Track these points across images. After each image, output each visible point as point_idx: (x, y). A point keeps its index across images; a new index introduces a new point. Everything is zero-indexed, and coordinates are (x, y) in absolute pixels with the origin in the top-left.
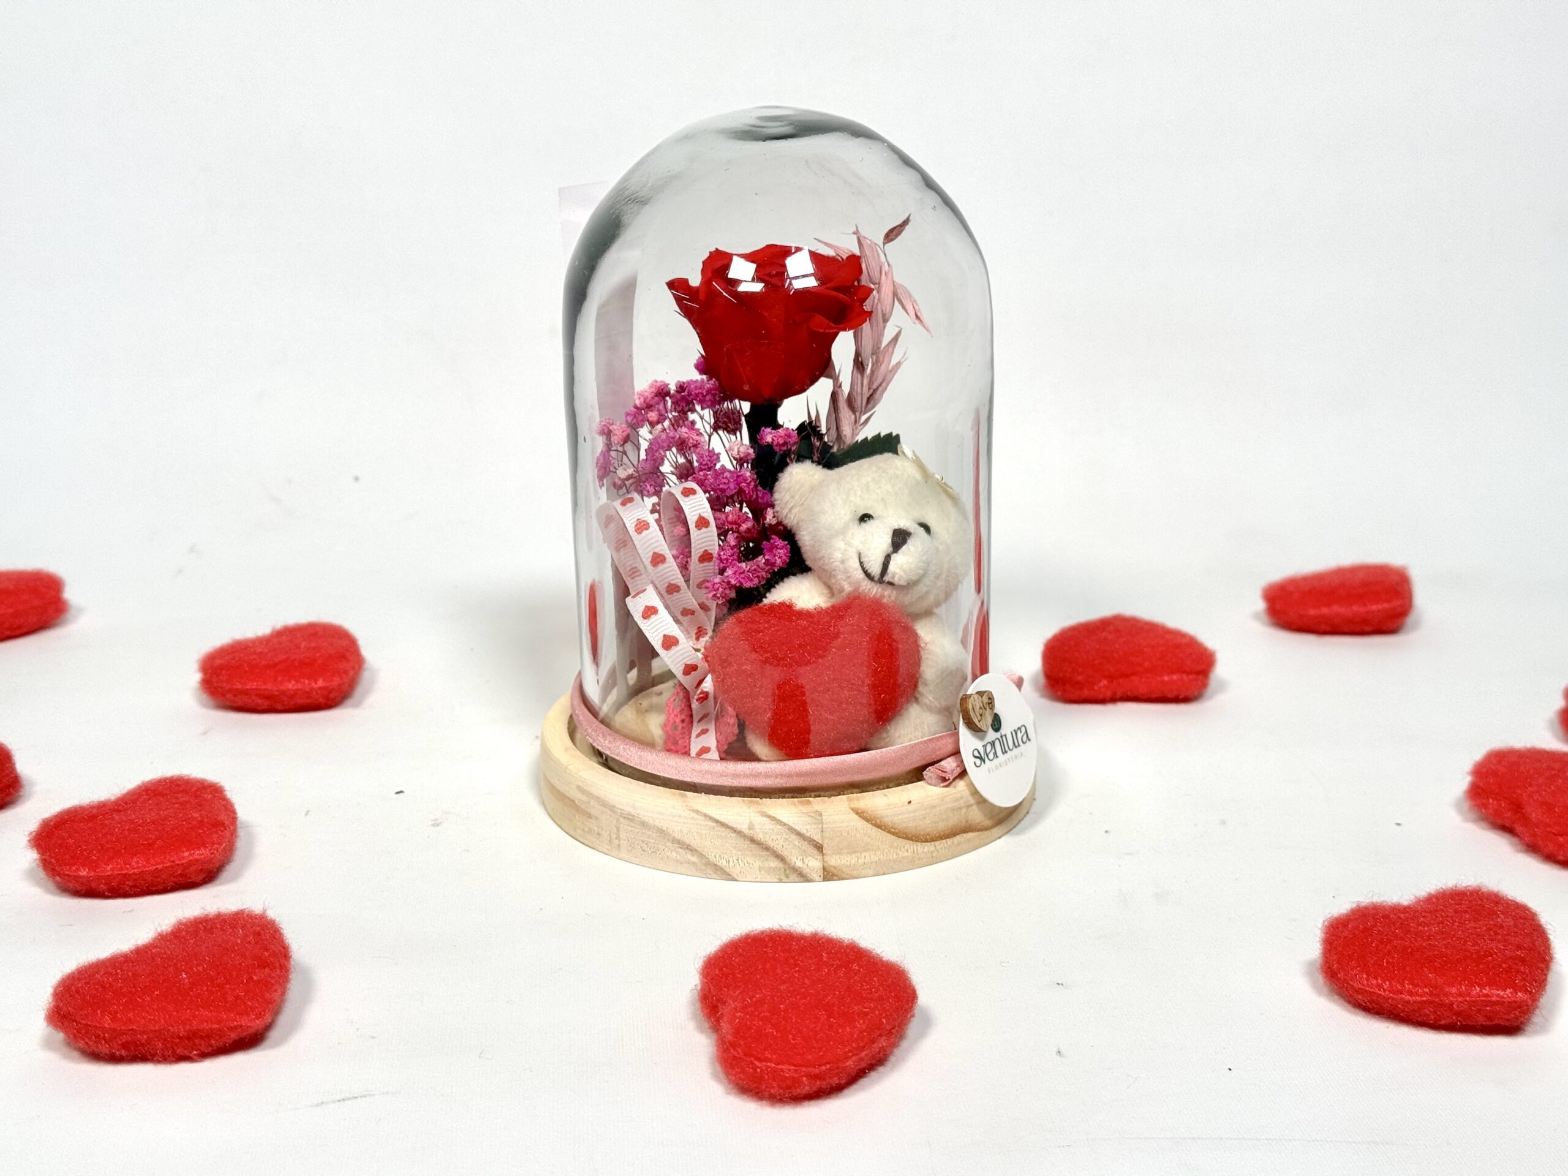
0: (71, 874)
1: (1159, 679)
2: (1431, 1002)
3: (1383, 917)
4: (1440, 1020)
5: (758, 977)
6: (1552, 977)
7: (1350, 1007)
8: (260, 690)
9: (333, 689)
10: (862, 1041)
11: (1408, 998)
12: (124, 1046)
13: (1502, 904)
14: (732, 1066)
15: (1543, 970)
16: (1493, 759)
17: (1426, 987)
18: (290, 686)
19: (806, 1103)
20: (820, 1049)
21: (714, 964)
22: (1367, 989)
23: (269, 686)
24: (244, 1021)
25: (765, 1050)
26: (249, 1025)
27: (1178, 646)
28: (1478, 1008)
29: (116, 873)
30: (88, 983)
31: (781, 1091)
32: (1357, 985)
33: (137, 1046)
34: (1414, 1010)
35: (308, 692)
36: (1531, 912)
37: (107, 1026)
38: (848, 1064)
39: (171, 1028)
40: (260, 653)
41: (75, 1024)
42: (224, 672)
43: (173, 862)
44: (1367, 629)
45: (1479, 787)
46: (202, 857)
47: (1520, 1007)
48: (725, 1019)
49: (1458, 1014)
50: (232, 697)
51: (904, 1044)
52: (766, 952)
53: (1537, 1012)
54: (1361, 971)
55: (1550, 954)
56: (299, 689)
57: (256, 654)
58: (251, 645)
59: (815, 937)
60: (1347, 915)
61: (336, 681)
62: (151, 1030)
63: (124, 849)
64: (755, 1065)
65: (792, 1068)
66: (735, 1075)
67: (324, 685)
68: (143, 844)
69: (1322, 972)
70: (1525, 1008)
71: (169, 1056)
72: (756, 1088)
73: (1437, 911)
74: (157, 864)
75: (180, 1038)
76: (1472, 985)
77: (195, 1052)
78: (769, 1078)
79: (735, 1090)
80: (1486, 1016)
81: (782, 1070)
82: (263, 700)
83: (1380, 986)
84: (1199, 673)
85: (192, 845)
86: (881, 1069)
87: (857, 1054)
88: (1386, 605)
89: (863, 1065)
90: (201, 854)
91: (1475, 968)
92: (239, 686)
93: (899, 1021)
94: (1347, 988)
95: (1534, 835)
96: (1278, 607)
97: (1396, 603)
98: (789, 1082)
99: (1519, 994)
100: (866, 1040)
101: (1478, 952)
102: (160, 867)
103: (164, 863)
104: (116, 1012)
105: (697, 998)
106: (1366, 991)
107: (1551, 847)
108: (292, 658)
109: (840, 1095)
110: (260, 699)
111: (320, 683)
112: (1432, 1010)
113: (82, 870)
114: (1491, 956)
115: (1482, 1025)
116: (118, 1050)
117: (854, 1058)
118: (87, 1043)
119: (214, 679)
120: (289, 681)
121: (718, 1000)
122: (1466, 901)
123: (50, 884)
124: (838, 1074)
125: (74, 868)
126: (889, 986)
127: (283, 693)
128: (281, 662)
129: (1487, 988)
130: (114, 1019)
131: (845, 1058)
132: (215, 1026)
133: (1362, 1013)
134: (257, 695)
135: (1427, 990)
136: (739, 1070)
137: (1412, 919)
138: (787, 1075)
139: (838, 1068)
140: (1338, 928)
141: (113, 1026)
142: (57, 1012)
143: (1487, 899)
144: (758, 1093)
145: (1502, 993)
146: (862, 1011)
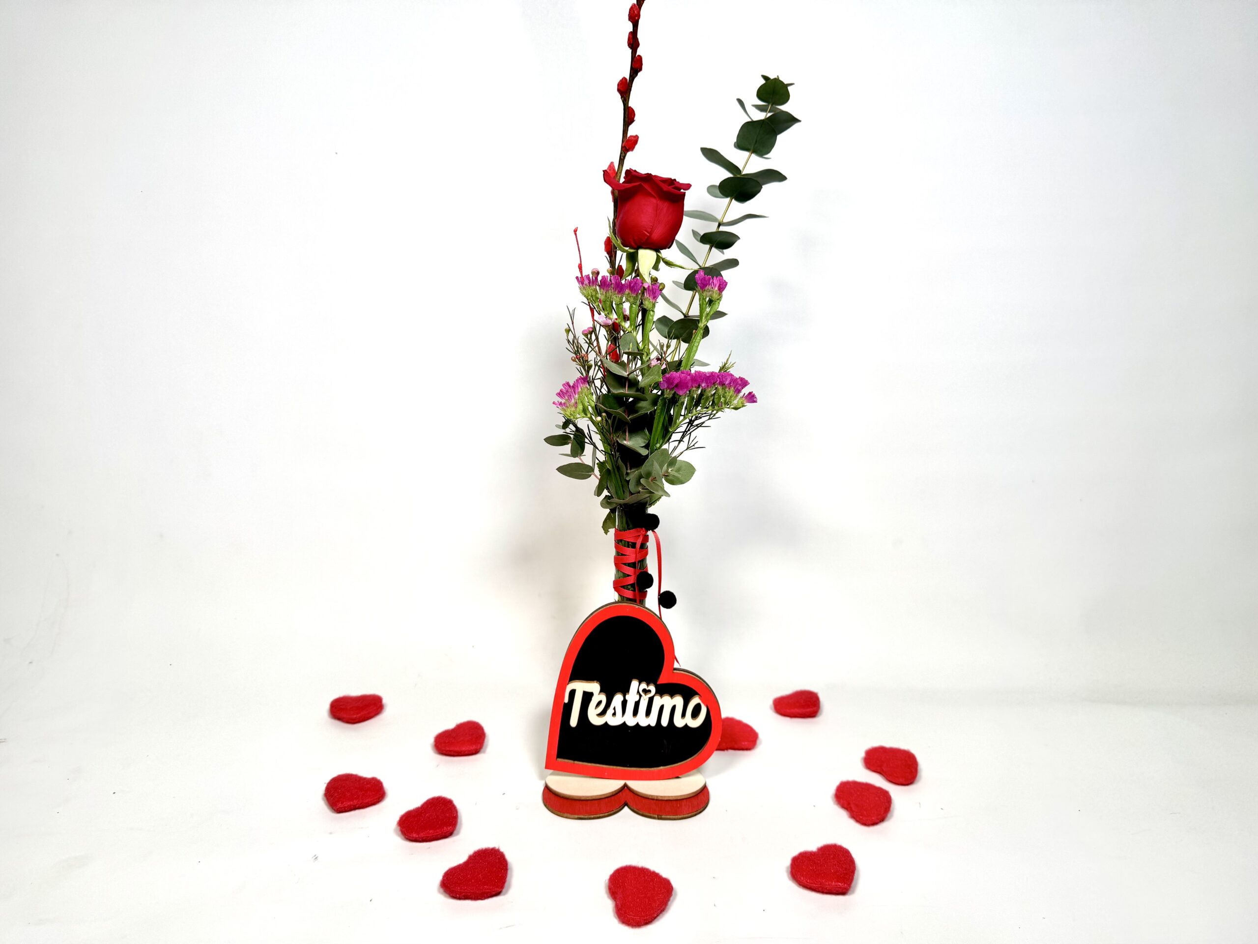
0: (412, 834)
3: (808, 857)
7: (798, 886)
9: (476, 747)
13: (842, 850)
16: (842, 785)
19: (641, 927)
21: (613, 878)
23: (458, 748)
26: (497, 887)
27: (748, 730)
31: (635, 922)
32: (800, 878)
36: (850, 853)
39: (477, 891)
41: (449, 886)
42: (441, 741)
45: (838, 793)
50: (445, 751)
52: (629, 874)
53: (852, 887)
59: (642, 868)
60: (797, 856)
62: (471, 892)
64: (627, 916)
65: (638, 917)
66: (620, 917)
69: (791, 872)
70: (848, 884)
71: (476, 898)
72: (627, 921)
73: (823, 854)
76: (832, 881)
77: (483, 897)
79: (621, 922)
84: (753, 739)
86: (664, 913)
88: (812, 709)
92: (448, 749)
94: (797, 879)
96: (778, 706)
97: (815, 706)
99: (845, 884)
101: (834, 871)
104: (462, 886)
105: (607, 888)
107: (858, 819)
109: (652, 924)
114: (838, 873)
118: (453, 893)
119: (439, 744)
121: (615, 892)
122: (831, 850)
123: (403, 837)
125: (412, 832)
126: (665, 886)
128: (461, 740)
129: (837, 882)
133: (802, 888)
136: (622, 915)
137: (816, 858)
140: (795, 861)
141: (461, 890)
142: (444, 883)
143: (838, 849)
144: (628, 923)
145: (840, 884)
146: (658, 898)
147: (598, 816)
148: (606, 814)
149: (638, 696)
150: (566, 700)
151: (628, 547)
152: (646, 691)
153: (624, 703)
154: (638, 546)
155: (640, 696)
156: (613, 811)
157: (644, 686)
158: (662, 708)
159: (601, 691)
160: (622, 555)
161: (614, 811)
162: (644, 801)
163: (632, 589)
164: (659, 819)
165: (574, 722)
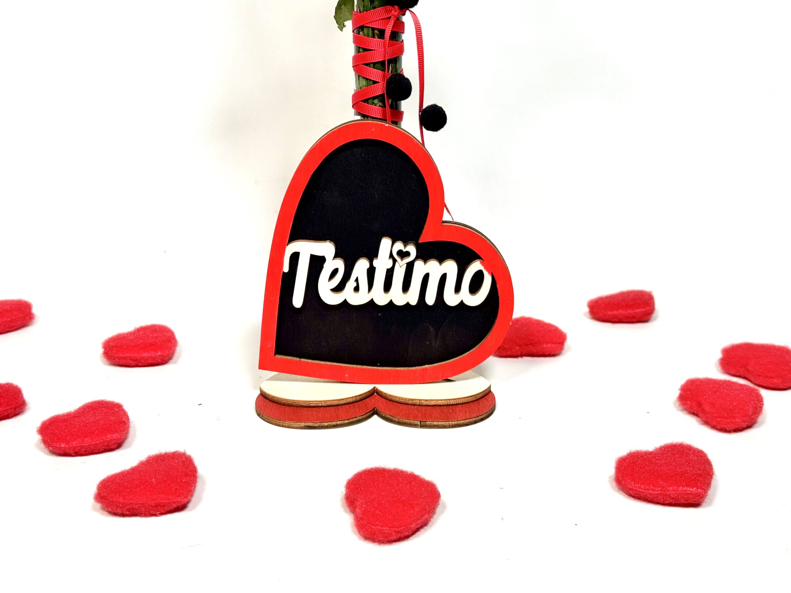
0: (57, 446)
1: (541, 346)
2: (662, 494)
3: (641, 457)
4: (665, 502)
5: (372, 489)
6: (713, 482)
7: (627, 496)
8: (131, 357)
9: (165, 356)
10: (418, 516)
11: (652, 492)
12: (128, 510)
13: (692, 450)
14: (362, 528)
15: (709, 479)
16: (689, 383)
17: (659, 487)
18: (145, 355)
19: (394, 543)
20: (400, 520)
21: (352, 483)
22: (634, 488)
23: (135, 355)
24: (179, 499)
25: (376, 521)
26: (181, 501)
27: (551, 331)
28: (682, 496)
29: (78, 445)
30: (112, 483)
31: (383, 539)
32: (630, 487)
33: (133, 510)
34: (654, 497)
35: (154, 358)
36: (705, 453)
37: (121, 502)
38: (412, 526)
39: (148, 502)
40: (131, 340)
41: (107, 500)
42: (114, 349)
43: (103, 440)
44: (634, 320)
45: (683, 396)
46: (116, 437)
47: (699, 496)
48: (358, 508)
49: (673, 499)
50: (118, 361)
51: (435, 516)
52: (374, 478)
53: (707, 497)
54: (632, 481)
55: (713, 472)
56: (149, 356)
57: (129, 340)
58: (126, 336)
59: (395, 470)
60: (626, 456)
61: (166, 352)
62: (140, 503)
63: (81, 434)
64: (372, 527)
65: (388, 528)
66: (363, 532)
67: (161, 354)
68: (90, 432)
69: (615, 481)
70: (702, 496)
71: (147, 514)
72: (372, 538)
73: (664, 454)
74: (97, 441)
75: (152, 506)
76: (679, 486)
77: (158, 513)
78: (378, 533)
79: (363, 539)
80: (685, 500)
81: (383, 529)
82: (133, 362)
83: (640, 487)
84: (559, 343)
85: (111, 432)
86: (425, 528)
87: (416, 522)
88: (643, 310)
89: (419, 526)
90: (115, 436)
91: (680, 479)
92: (122, 355)
93: (433, 507)
94: (626, 488)
95: (707, 417)
96: (594, 310)
97: (648, 308)
98: (387, 535)
99: (699, 490)
100: (419, 516)
101: (681, 472)
102: (97, 442)
103: (100, 440)
104: (125, 495)
105: (344, 498)
106: (634, 489)
107: (714, 423)
108: (146, 342)
109: (409, 539)
110: (131, 361)
111: (159, 353)
112: (662, 497)
113: (62, 444)
114: (687, 473)
115: (683, 503)
116: (126, 512)
117: (414, 524)
118: (112, 509)
119: (110, 352)
120: (145, 352)
121: (354, 499)
122: (676, 449)
123: (46, 450)
124: (408, 531)
125: (58, 444)
126: (429, 492)
127: (143, 358)
128: (141, 344)
129: (685, 487)
130: (124, 498)
131: (411, 524)
132: (167, 501)
133: (633, 499)
134: (130, 359)
135: (660, 489)
136: (365, 530)
137: (653, 457)
138: (386, 532)
139: (408, 528)
140: (622, 462)
141: (124, 501)
142: (99, 496)
143: (685, 448)
144: (373, 539)
145: (691, 490)
146: (417, 503)
147: (334, 423)
148: (346, 421)
149: (391, 263)
150: (286, 269)
151: (374, 37)
152: (403, 254)
153: (371, 272)
154: (388, 34)
155: (395, 261)
156: (356, 417)
157: (399, 246)
158: (426, 277)
159: (336, 256)
160: (365, 50)
161: (358, 418)
162: (401, 406)
163: (380, 104)
164: (422, 426)
165: (298, 300)
